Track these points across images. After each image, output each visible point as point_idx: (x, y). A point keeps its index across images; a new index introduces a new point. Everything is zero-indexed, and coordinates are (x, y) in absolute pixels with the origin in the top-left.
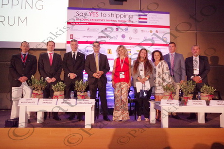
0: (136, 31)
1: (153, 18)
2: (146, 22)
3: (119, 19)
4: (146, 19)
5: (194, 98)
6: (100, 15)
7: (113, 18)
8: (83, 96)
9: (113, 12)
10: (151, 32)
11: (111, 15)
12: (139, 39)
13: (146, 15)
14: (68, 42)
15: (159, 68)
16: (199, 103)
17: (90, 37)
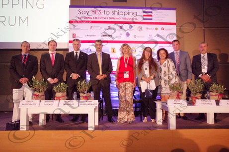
0: (141, 29)
1: (158, 15)
2: (151, 19)
3: (122, 16)
4: (151, 16)
5: (203, 98)
6: (103, 13)
7: (116, 16)
8: (86, 97)
9: (117, 10)
10: (156, 29)
11: (114, 13)
12: (143, 37)
13: (151, 12)
14: (70, 42)
15: (165, 67)
16: (208, 102)
17: (93, 36)
